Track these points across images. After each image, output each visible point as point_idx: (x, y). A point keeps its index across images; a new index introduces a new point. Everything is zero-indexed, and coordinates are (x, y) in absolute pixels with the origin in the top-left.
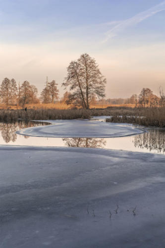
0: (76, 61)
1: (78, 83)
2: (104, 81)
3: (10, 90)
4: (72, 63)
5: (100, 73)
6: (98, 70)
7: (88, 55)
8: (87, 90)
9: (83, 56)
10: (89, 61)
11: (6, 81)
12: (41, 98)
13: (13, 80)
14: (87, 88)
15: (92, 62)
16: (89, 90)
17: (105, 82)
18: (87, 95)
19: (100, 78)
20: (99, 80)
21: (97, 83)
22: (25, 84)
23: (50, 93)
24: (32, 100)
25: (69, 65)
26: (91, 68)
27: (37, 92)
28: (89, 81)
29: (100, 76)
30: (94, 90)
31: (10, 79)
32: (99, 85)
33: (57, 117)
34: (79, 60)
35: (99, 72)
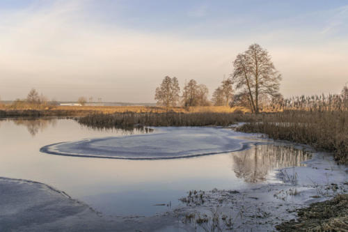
0: (244, 54)
1: (245, 80)
2: (279, 77)
3: (171, 91)
4: (239, 57)
5: (273, 68)
6: (271, 64)
7: (258, 46)
8: (257, 89)
9: (252, 47)
10: (260, 53)
11: (167, 80)
12: (213, 99)
13: (175, 79)
14: (257, 87)
15: (264, 54)
16: (259, 89)
17: (281, 79)
18: (257, 95)
19: (273, 74)
20: (271, 77)
21: (269, 79)
22: (192, 83)
23: (224, 94)
24: (202, 102)
25: (236, 58)
26: (261, 61)
27: (208, 92)
28: (259, 77)
29: (274, 71)
30: (265, 89)
31: (172, 77)
32: (272, 83)
33: (177, 123)
34: (247, 52)
35: (271, 66)
